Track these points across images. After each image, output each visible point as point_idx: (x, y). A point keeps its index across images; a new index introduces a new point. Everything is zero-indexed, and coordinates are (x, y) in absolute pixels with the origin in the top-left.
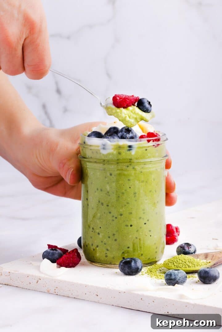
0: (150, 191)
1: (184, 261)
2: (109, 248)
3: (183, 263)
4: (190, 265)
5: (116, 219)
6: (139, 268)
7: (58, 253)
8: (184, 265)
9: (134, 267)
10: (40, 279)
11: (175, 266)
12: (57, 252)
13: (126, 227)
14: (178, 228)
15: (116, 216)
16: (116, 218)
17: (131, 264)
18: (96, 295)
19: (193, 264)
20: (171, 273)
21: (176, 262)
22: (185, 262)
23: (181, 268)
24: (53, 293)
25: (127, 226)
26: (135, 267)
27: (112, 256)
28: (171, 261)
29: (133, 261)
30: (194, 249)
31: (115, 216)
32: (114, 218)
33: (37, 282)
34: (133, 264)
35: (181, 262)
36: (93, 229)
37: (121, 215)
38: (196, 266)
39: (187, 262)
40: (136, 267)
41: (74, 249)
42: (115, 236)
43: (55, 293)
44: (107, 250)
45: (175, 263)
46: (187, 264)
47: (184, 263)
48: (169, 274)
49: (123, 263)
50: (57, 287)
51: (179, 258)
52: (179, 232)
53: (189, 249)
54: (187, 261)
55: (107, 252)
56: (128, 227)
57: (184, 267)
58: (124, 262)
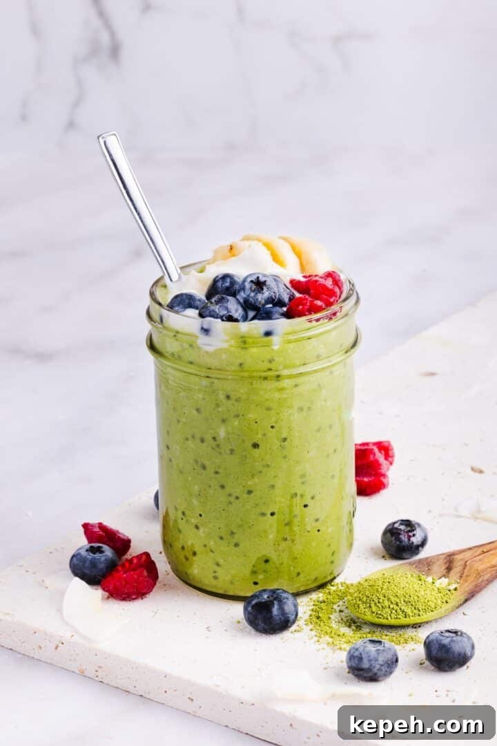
0: (318, 430)
1: (393, 599)
2: (221, 561)
3: (391, 606)
4: (409, 611)
5: (238, 501)
6: (291, 619)
7: (106, 560)
8: (394, 611)
9: (277, 618)
10: (63, 643)
11: (373, 613)
12: (103, 559)
13: (261, 518)
14: (390, 448)
15: (238, 495)
16: (237, 498)
17: (271, 612)
18: (189, 698)
19: (415, 609)
20: (361, 654)
21: (375, 604)
22: (397, 605)
23: (387, 619)
24: (91, 676)
25: (263, 514)
26: (280, 619)
27: (229, 578)
28: (365, 599)
29: (276, 602)
30: (423, 535)
31: (235, 495)
32: (232, 499)
33: (56, 648)
34: (275, 610)
35: (386, 603)
36: (183, 513)
37: (250, 492)
38: (421, 613)
39: (402, 602)
40: (282, 618)
41: (141, 552)
42: (236, 536)
43: (97, 679)
44: (218, 565)
45: (373, 605)
46: (400, 609)
47: (395, 607)
48: (357, 657)
49: (253, 607)
50: (100, 665)
51: (384, 591)
52: (393, 457)
53: (409, 540)
54: (402, 599)
55: (217, 568)
56: (265, 518)
57: (393, 616)
58: (256, 604)
